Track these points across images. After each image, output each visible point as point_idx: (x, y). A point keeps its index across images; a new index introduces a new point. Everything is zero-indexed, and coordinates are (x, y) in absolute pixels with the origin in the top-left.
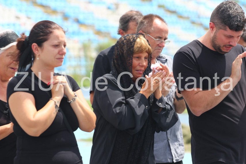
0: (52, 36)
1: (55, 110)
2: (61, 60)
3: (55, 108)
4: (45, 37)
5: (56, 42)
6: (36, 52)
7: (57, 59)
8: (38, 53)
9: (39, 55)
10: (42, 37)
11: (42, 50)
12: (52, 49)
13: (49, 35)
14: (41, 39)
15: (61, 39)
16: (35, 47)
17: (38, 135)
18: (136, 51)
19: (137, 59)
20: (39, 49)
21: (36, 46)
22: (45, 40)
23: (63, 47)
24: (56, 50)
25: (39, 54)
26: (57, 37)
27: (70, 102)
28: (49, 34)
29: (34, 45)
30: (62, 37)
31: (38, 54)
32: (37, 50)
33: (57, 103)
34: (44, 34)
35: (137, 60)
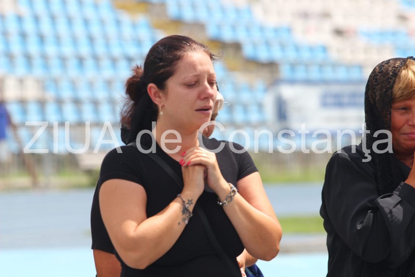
0: (181, 65)
1: (181, 216)
2: (204, 114)
3: (181, 214)
4: (167, 69)
5: (189, 76)
6: (156, 101)
7: (197, 110)
8: (160, 102)
9: (163, 106)
10: (162, 70)
11: (166, 95)
12: (183, 91)
13: (176, 64)
14: (162, 74)
15: (200, 68)
16: (153, 91)
17: (143, 266)
18: (397, 96)
19: (404, 111)
20: (161, 94)
21: (155, 88)
22: (169, 74)
23: (206, 83)
24: (194, 93)
25: (162, 104)
26: (193, 66)
27: (223, 204)
28: (175, 62)
29: (150, 87)
30: (201, 64)
31: (160, 104)
32: (159, 97)
33: (188, 203)
34: (166, 63)
35: (403, 114)
